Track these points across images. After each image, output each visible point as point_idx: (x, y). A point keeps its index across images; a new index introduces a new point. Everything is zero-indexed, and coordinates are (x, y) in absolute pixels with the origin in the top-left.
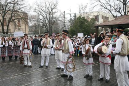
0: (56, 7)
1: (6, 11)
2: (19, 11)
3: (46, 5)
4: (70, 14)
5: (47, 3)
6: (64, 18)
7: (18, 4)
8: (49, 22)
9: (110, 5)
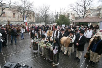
0: (49, 9)
1: (25, 11)
2: (31, 11)
3: (44, 7)
4: (56, 12)
5: (44, 6)
6: (53, 14)
7: (30, 7)
8: (45, 16)
9: (77, 9)
